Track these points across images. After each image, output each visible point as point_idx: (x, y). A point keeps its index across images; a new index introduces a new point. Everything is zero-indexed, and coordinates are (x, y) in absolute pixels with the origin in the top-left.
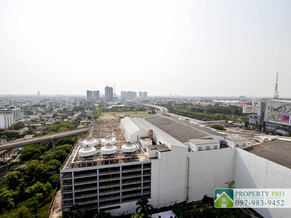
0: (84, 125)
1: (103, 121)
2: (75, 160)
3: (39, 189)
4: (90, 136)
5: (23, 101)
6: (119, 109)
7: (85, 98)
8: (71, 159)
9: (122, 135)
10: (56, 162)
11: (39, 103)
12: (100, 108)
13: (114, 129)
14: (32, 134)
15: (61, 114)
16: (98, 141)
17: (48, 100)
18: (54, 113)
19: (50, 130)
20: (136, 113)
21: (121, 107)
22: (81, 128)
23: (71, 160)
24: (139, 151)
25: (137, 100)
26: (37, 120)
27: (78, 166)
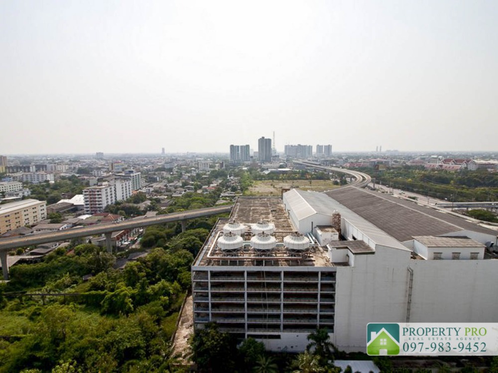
0: (226, 200)
1: (255, 195)
2: (212, 254)
3: (164, 291)
4: (235, 217)
5: (144, 163)
6: (281, 175)
7: (227, 157)
8: (207, 251)
9: (285, 220)
10: (185, 253)
11: (163, 165)
12: (251, 173)
13: (272, 209)
14: (155, 211)
15: (193, 183)
16: (247, 226)
17: (176, 160)
18: (184, 181)
19: (179, 206)
20: (311, 183)
21: (284, 172)
22: (221, 205)
23: (206, 253)
24: (315, 249)
25: (313, 161)
26: (162, 191)
27: (216, 262)
